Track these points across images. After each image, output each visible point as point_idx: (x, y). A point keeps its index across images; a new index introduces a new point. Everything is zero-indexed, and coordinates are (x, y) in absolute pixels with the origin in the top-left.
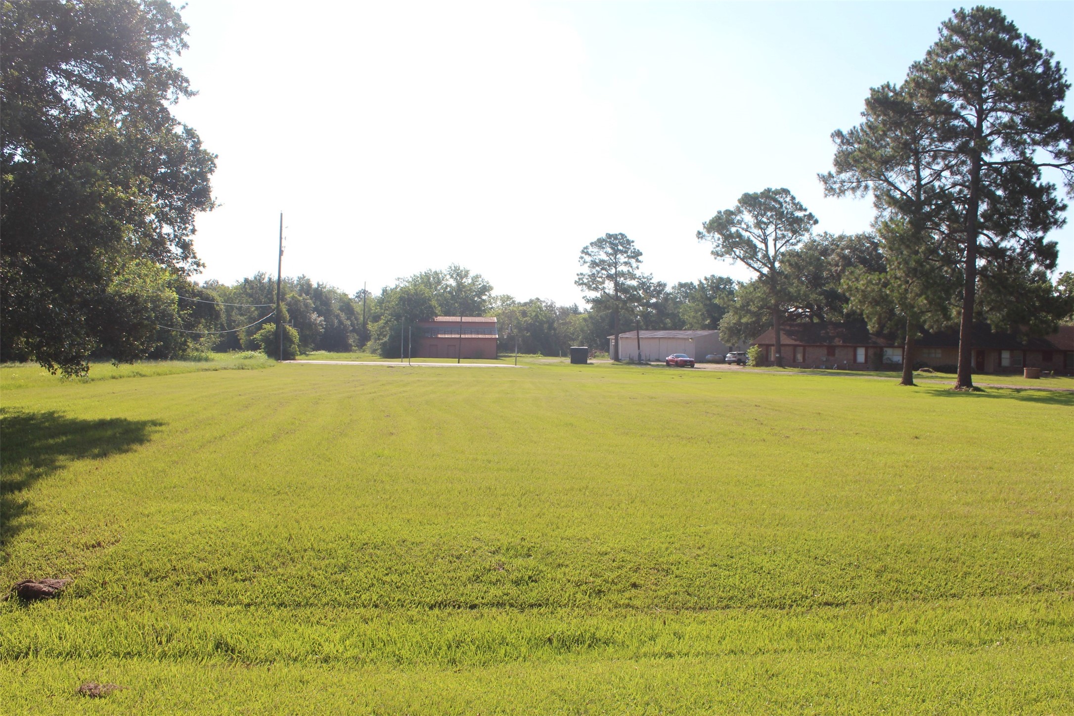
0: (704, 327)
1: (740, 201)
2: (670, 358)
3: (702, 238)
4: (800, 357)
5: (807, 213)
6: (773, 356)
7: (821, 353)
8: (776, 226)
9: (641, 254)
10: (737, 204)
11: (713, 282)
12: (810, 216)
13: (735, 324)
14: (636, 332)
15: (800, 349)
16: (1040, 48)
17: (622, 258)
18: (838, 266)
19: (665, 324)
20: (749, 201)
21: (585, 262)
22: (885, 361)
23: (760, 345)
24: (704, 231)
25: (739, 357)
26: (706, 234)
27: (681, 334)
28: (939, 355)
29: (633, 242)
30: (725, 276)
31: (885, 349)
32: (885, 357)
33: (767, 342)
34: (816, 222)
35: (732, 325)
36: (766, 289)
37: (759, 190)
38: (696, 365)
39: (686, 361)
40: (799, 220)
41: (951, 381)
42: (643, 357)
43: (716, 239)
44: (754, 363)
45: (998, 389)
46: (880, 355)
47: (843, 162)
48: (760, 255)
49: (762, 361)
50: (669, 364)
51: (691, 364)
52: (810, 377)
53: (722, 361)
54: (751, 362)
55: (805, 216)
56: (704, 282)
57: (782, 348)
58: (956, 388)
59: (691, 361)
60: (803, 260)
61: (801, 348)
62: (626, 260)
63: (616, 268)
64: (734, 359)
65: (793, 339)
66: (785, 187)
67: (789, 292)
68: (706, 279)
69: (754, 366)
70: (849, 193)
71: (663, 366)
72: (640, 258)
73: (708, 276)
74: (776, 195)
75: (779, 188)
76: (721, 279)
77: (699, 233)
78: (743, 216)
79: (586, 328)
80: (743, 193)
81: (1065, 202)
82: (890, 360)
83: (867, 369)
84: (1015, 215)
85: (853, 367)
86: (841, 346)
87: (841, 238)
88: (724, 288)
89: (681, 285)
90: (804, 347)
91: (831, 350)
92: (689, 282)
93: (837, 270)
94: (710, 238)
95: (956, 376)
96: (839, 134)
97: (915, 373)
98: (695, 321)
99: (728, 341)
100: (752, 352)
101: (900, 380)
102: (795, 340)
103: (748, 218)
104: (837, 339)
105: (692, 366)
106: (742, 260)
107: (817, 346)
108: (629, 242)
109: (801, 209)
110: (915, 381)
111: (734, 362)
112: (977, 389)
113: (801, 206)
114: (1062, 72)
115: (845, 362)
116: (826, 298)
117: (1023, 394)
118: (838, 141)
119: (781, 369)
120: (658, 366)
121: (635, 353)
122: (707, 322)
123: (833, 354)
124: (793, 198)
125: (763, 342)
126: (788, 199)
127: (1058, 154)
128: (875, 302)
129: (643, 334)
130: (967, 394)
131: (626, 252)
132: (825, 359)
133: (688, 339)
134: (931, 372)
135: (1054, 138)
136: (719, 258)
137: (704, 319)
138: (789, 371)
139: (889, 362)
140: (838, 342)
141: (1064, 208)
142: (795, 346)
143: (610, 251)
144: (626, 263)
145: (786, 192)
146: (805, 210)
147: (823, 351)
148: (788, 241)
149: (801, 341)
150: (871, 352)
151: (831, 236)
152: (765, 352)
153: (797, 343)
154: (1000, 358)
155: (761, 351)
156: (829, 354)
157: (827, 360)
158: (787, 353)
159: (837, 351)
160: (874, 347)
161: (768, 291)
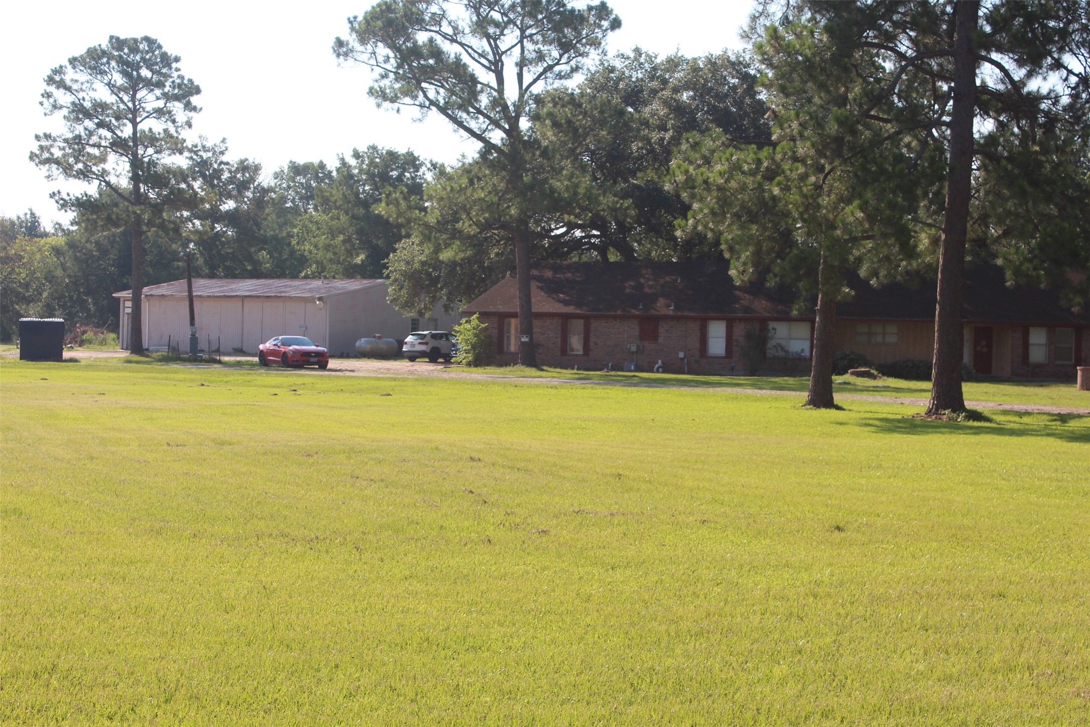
0: (351, 272)
2: (268, 345)
3: (346, 55)
4: (576, 343)
6: (514, 341)
7: (626, 334)
8: (523, 31)
9: (198, 91)
11: (372, 163)
12: (601, 9)
13: (423, 263)
14: (183, 282)
15: (578, 324)
17: (150, 100)
18: (666, 130)
19: (256, 263)
21: (56, 107)
22: (770, 353)
23: (484, 316)
24: (352, 40)
25: (433, 343)
26: (357, 46)
27: (297, 287)
28: (892, 339)
29: (177, 60)
30: (401, 150)
31: (772, 325)
32: (771, 344)
33: (501, 309)
34: (616, 24)
35: (417, 266)
36: (498, 181)
38: (333, 363)
39: (308, 354)
42: (202, 344)
43: (381, 59)
44: (470, 357)
45: (1020, 414)
46: (759, 339)
48: (484, 101)
49: (489, 353)
50: (266, 361)
51: (319, 361)
52: (600, 391)
53: (395, 353)
54: (462, 355)
55: (590, 8)
56: (353, 162)
57: (536, 323)
58: (929, 412)
59: (318, 354)
60: (585, 114)
61: (580, 323)
62: (161, 104)
63: (135, 124)
64: (423, 348)
65: (559, 301)
67: (553, 190)
68: (357, 155)
69: (469, 364)
71: (252, 365)
72: (195, 100)
73: (362, 148)
76: (392, 155)
77: (340, 43)
79: (59, 273)
82: (783, 349)
83: (732, 371)
84: (1058, 18)
85: (698, 366)
86: (672, 318)
87: (673, 63)
88: (400, 178)
89: (296, 170)
90: (587, 319)
91: (649, 327)
92: (316, 161)
93: (662, 139)
94: (365, 57)
95: (928, 385)
97: (837, 379)
98: (330, 255)
99: (408, 304)
100: (465, 331)
101: (805, 396)
102: (566, 303)
104: (661, 302)
105: (323, 366)
106: (443, 110)
107: (615, 318)
108: (167, 60)
110: (838, 398)
111: (422, 354)
112: (975, 416)
115: (681, 355)
116: (638, 205)
117: (1073, 425)
119: (533, 372)
120: (239, 364)
121: (182, 335)
122: (360, 259)
123: (654, 337)
125: (491, 309)
128: (749, 215)
129: (204, 287)
130: (954, 427)
131: (160, 85)
132: (634, 349)
133: (311, 300)
134: (874, 377)
136: (387, 104)
137: (350, 253)
138: (552, 376)
139: (781, 354)
140: (663, 307)
142: (565, 318)
143: (119, 79)
144: (160, 113)
147: (631, 330)
148: (550, 68)
149: (578, 305)
150: (740, 330)
151: (650, 59)
152: (495, 332)
153: (570, 309)
154: (1026, 345)
155: (485, 329)
156: (643, 336)
157: (640, 351)
158: (547, 333)
159: (663, 329)
160: (746, 320)
161: (502, 186)
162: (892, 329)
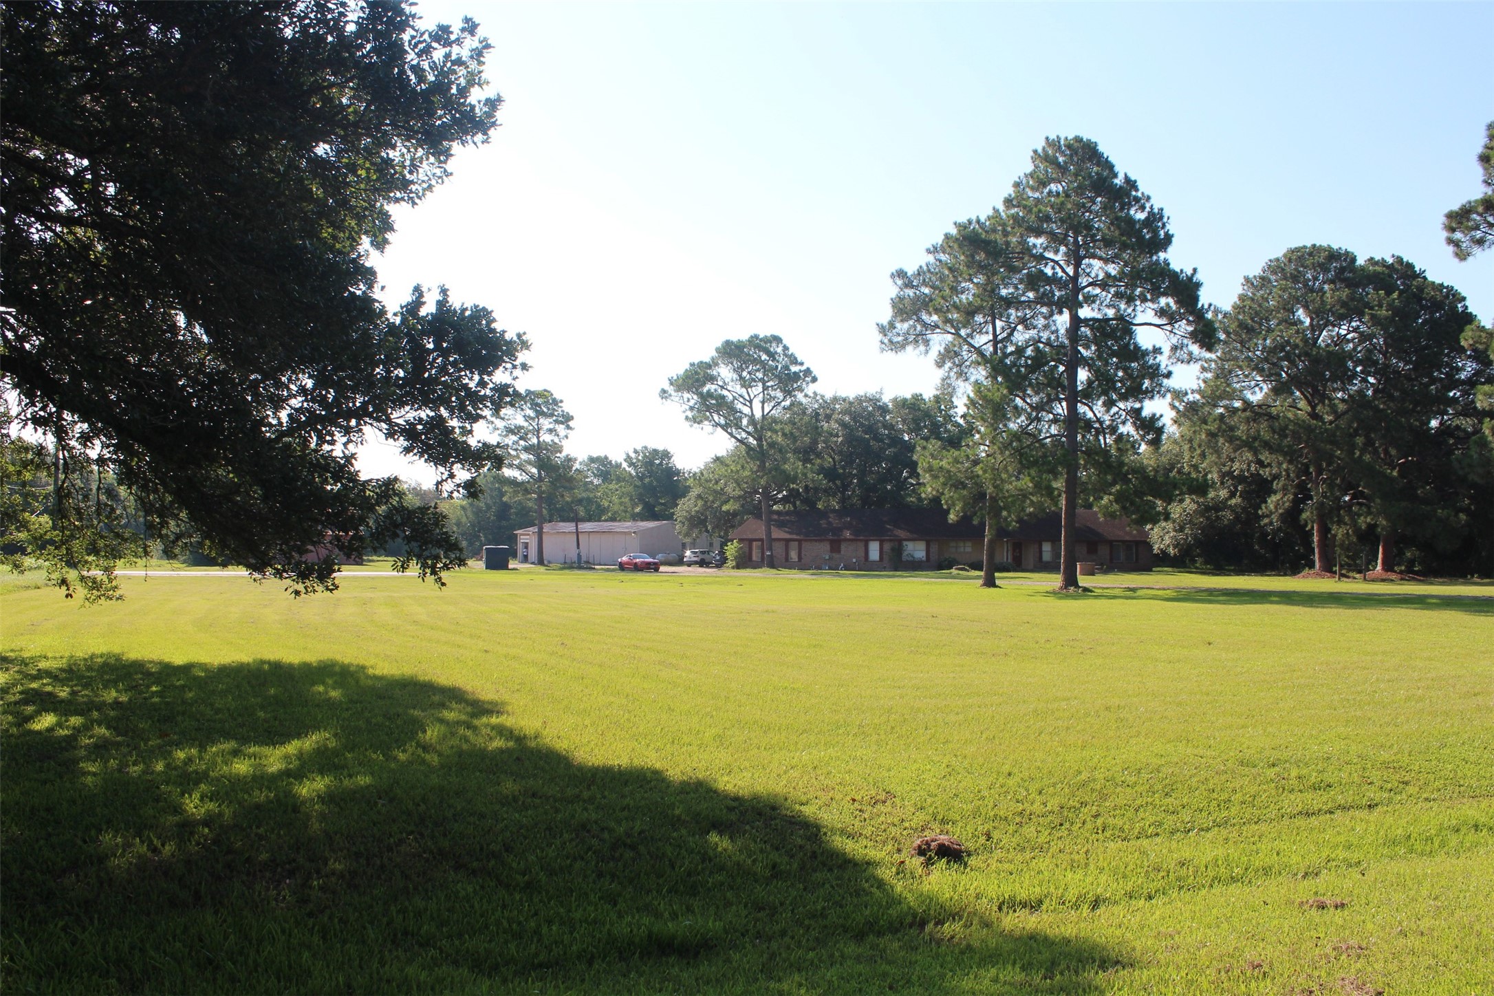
0: (635, 517)
1: (717, 350)
2: (625, 559)
3: (666, 398)
4: (794, 555)
5: (803, 368)
6: (756, 556)
7: (823, 549)
8: (764, 384)
9: (572, 418)
10: (714, 354)
12: (808, 372)
13: (697, 512)
15: (794, 545)
16: (1137, 190)
17: (546, 423)
18: (838, 437)
20: (732, 352)
21: (496, 429)
22: (904, 558)
23: (741, 541)
24: (671, 389)
25: (701, 556)
26: (673, 393)
27: (619, 527)
28: (969, 549)
29: (561, 401)
30: (661, 448)
31: (905, 543)
32: (905, 553)
33: (750, 537)
34: (814, 380)
35: (693, 513)
37: (745, 337)
38: (662, 569)
39: (649, 564)
40: (796, 377)
41: (1055, 581)
42: (584, 559)
43: (686, 400)
44: (734, 563)
46: (898, 551)
47: (904, 309)
48: (745, 422)
49: (744, 562)
50: (622, 567)
51: (653, 568)
53: (680, 562)
54: (730, 563)
55: (801, 371)
56: (633, 455)
58: (1061, 588)
59: (655, 564)
61: (797, 543)
62: (551, 426)
63: (538, 437)
64: (696, 559)
65: (786, 532)
66: (776, 334)
67: (784, 471)
68: (636, 452)
69: (733, 568)
70: (909, 348)
71: (613, 570)
72: (571, 423)
73: (639, 448)
74: (766, 343)
75: (769, 335)
77: (664, 391)
78: (719, 370)
79: (464, 520)
80: (724, 340)
81: (1170, 368)
82: (912, 556)
83: (884, 569)
85: (864, 567)
86: (849, 540)
88: (661, 464)
89: (592, 460)
90: (799, 541)
91: (835, 546)
92: (603, 455)
94: (677, 399)
96: (901, 274)
98: (622, 508)
99: (687, 535)
100: (732, 549)
102: (788, 533)
103: (725, 372)
104: (843, 531)
105: (657, 570)
106: (722, 427)
107: (817, 540)
108: (555, 402)
109: (794, 361)
110: (998, 582)
111: (696, 563)
112: (1086, 590)
113: (796, 359)
114: (1165, 220)
115: (854, 561)
116: (825, 477)
118: (900, 282)
119: (774, 571)
120: (602, 569)
121: (572, 554)
122: (638, 510)
123: (839, 551)
124: (786, 348)
125: (745, 537)
126: (779, 350)
127: (1162, 313)
128: (959, 485)
129: (586, 526)
131: (552, 415)
132: (827, 558)
133: (630, 533)
134: (966, 570)
135: (1157, 293)
136: (696, 425)
137: (634, 506)
138: (795, 574)
139: (911, 559)
140: (844, 534)
141: (1169, 375)
142: (787, 541)
143: (531, 413)
144: (550, 431)
145: (777, 339)
146: (802, 364)
147: (825, 547)
148: (779, 403)
149: (797, 534)
150: (887, 546)
151: (822, 397)
152: (747, 550)
153: (788, 536)
154: (1041, 552)
155: (741, 548)
156: (832, 551)
157: (831, 558)
158: (779, 549)
159: (843, 547)
160: (891, 540)
161: (755, 469)
162: (969, 544)
